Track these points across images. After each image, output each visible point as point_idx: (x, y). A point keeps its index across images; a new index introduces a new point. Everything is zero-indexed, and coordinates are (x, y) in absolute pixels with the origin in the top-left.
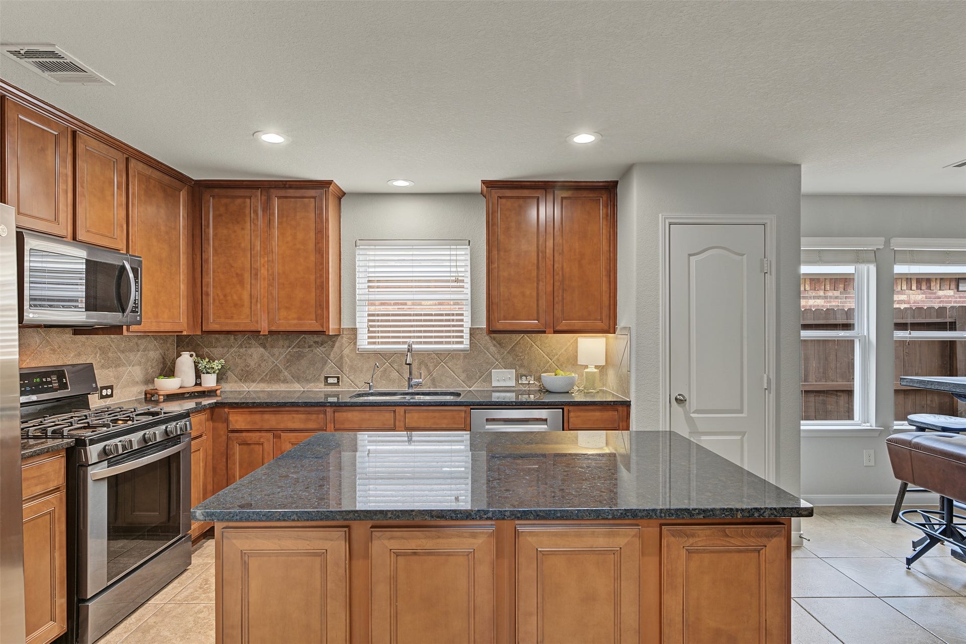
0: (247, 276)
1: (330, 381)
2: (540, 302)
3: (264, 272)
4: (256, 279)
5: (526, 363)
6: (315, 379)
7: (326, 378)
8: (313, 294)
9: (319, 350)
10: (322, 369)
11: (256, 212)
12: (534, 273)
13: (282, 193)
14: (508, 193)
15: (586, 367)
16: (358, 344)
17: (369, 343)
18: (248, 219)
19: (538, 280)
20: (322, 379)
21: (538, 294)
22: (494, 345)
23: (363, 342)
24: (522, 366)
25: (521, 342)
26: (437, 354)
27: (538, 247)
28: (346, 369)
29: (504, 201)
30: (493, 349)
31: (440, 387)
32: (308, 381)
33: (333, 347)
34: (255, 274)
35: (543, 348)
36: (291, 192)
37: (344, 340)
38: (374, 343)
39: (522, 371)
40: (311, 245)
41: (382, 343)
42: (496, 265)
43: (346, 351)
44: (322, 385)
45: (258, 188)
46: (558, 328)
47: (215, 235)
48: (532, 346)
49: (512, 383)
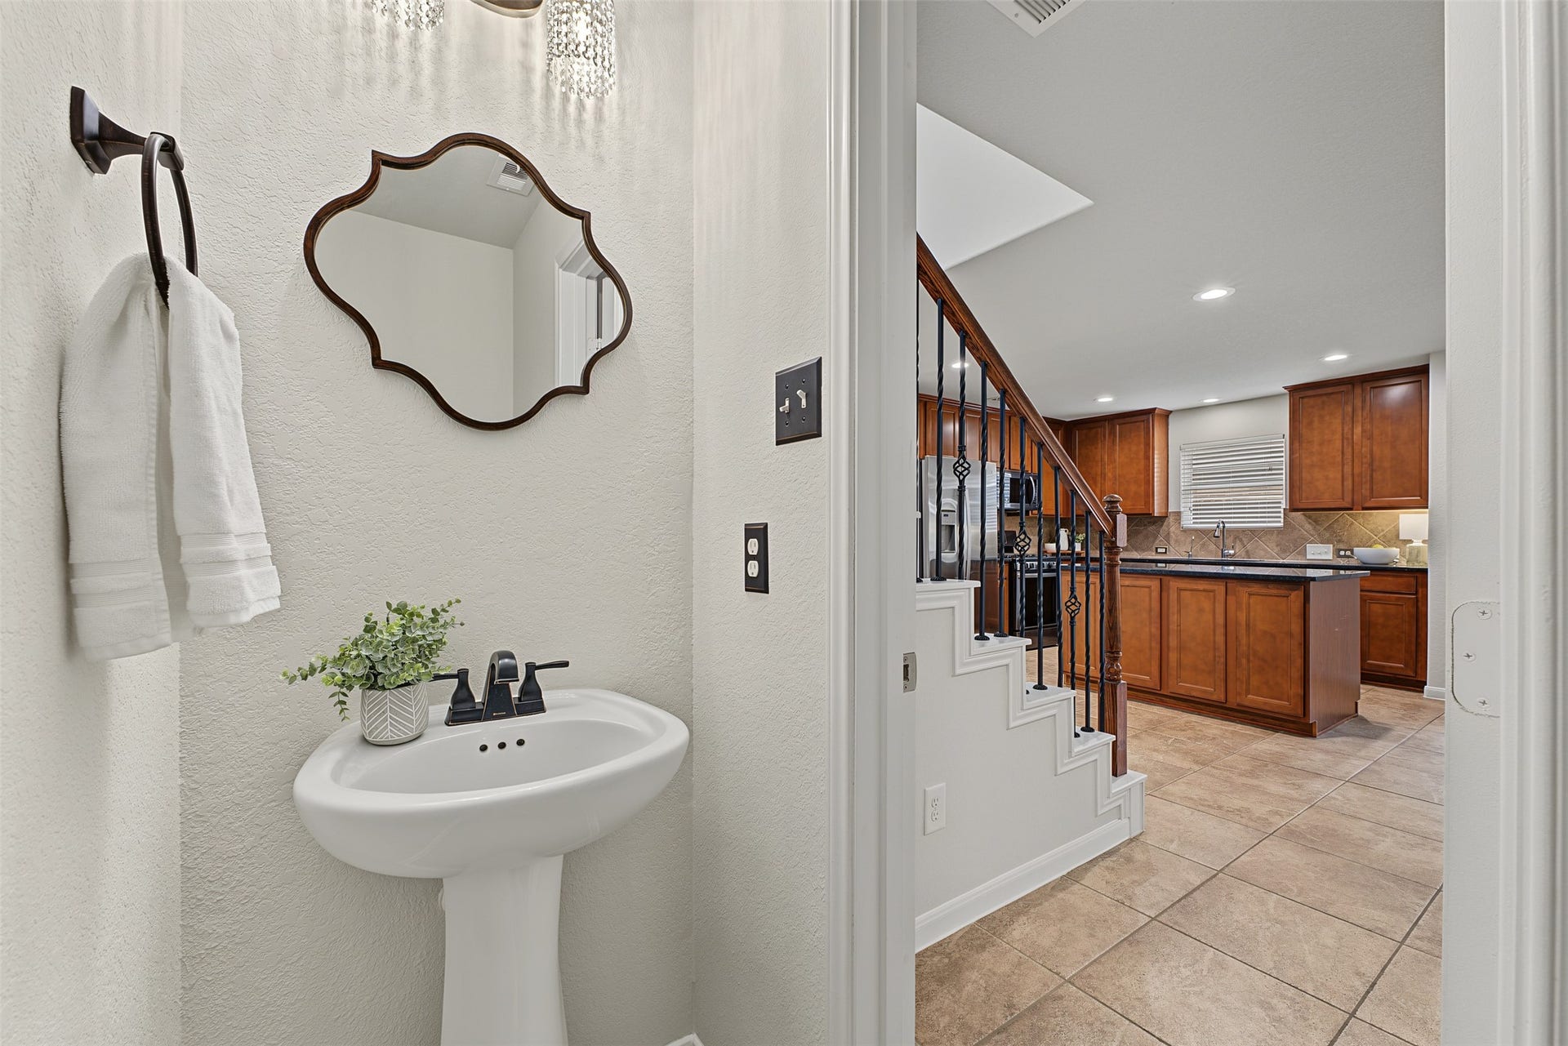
0: (1099, 479)
1: (1159, 550)
2: (1345, 483)
3: (1110, 475)
4: (1105, 479)
5: (1344, 538)
6: (1148, 549)
7: (1157, 548)
8: (1143, 488)
9: (1151, 528)
10: (1154, 542)
11: (1105, 436)
12: (1339, 459)
13: (1121, 421)
14: (1311, 393)
15: (1411, 541)
16: (1182, 523)
17: (1194, 523)
18: (1099, 441)
19: (1343, 465)
20: (1154, 549)
21: (1343, 476)
22: (1310, 523)
23: (1188, 521)
24: (1339, 541)
25: (1340, 519)
26: (1251, 531)
27: (1343, 434)
28: (1172, 542)
29: (1305, 400)
30: (1307, 526)
31: (1255, 558)
32: (1144, 550)
33: (1162, 525)
34: (1103, 475)
35: (1366, 525)
36: (1128, 419)
37: (1171, 519)
38: (1197, 523)
39: (1341, 546)
40: (1142, 454)
41: (1201, 523)
42: (1298, 455)
43: (1172, 529)
44: (1154, 553)
45: (1106, 420)
46: (1367, 505)
47: (1080, 454)
48: (1352, 523)
49: (1330, 556)
